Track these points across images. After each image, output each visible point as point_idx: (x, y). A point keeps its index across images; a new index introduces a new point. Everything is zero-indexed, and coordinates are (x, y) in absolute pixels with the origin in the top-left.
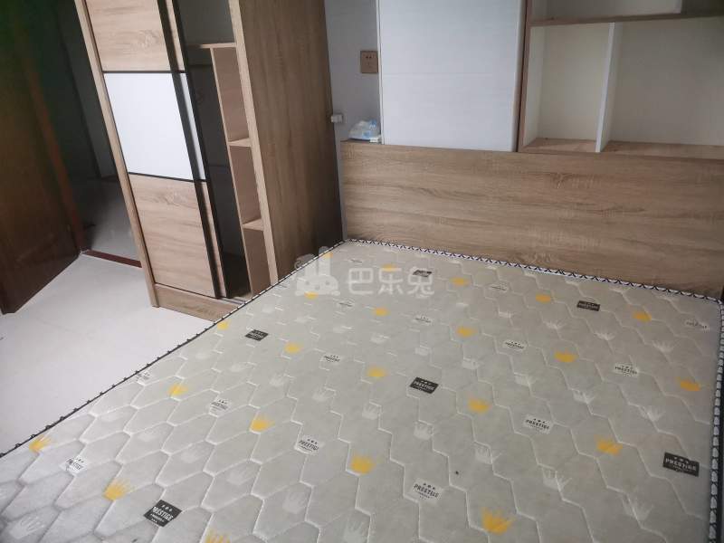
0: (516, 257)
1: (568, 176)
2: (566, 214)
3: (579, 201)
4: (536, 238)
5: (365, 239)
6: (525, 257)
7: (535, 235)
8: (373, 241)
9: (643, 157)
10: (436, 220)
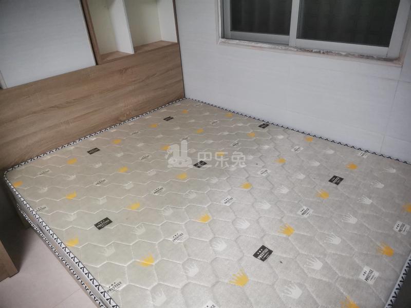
0: (117, 121)
1: (126, 69)
2: (131, 88)
3: (133, 80)
4: (122, 106)
5: (19, 164)
6: (121, 118)
7: (122, 105)
8: (25, 161)
9: (147, 52)
10: (67, 122)
